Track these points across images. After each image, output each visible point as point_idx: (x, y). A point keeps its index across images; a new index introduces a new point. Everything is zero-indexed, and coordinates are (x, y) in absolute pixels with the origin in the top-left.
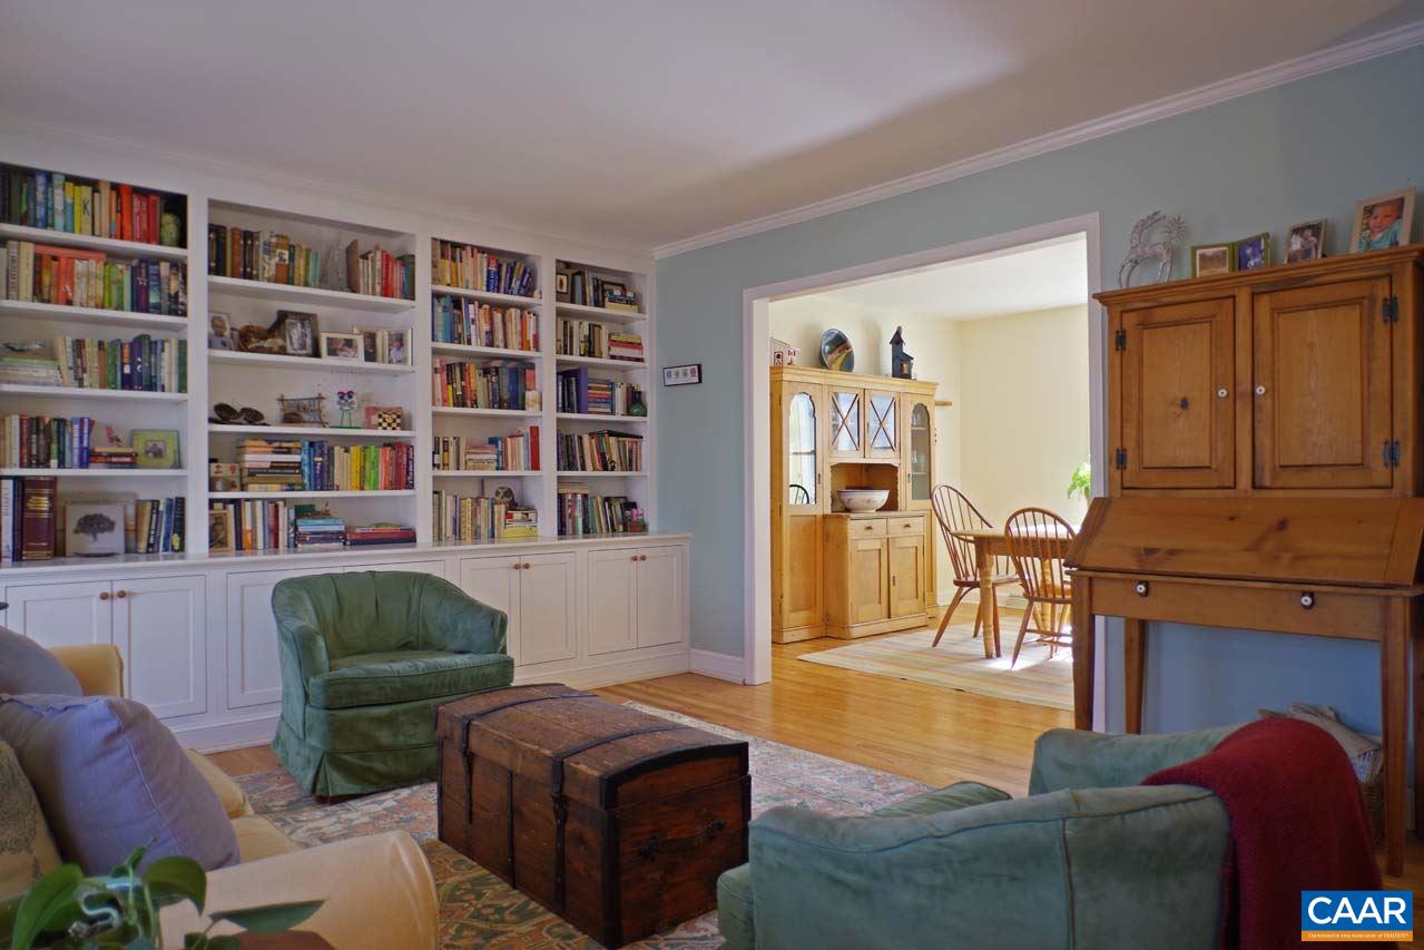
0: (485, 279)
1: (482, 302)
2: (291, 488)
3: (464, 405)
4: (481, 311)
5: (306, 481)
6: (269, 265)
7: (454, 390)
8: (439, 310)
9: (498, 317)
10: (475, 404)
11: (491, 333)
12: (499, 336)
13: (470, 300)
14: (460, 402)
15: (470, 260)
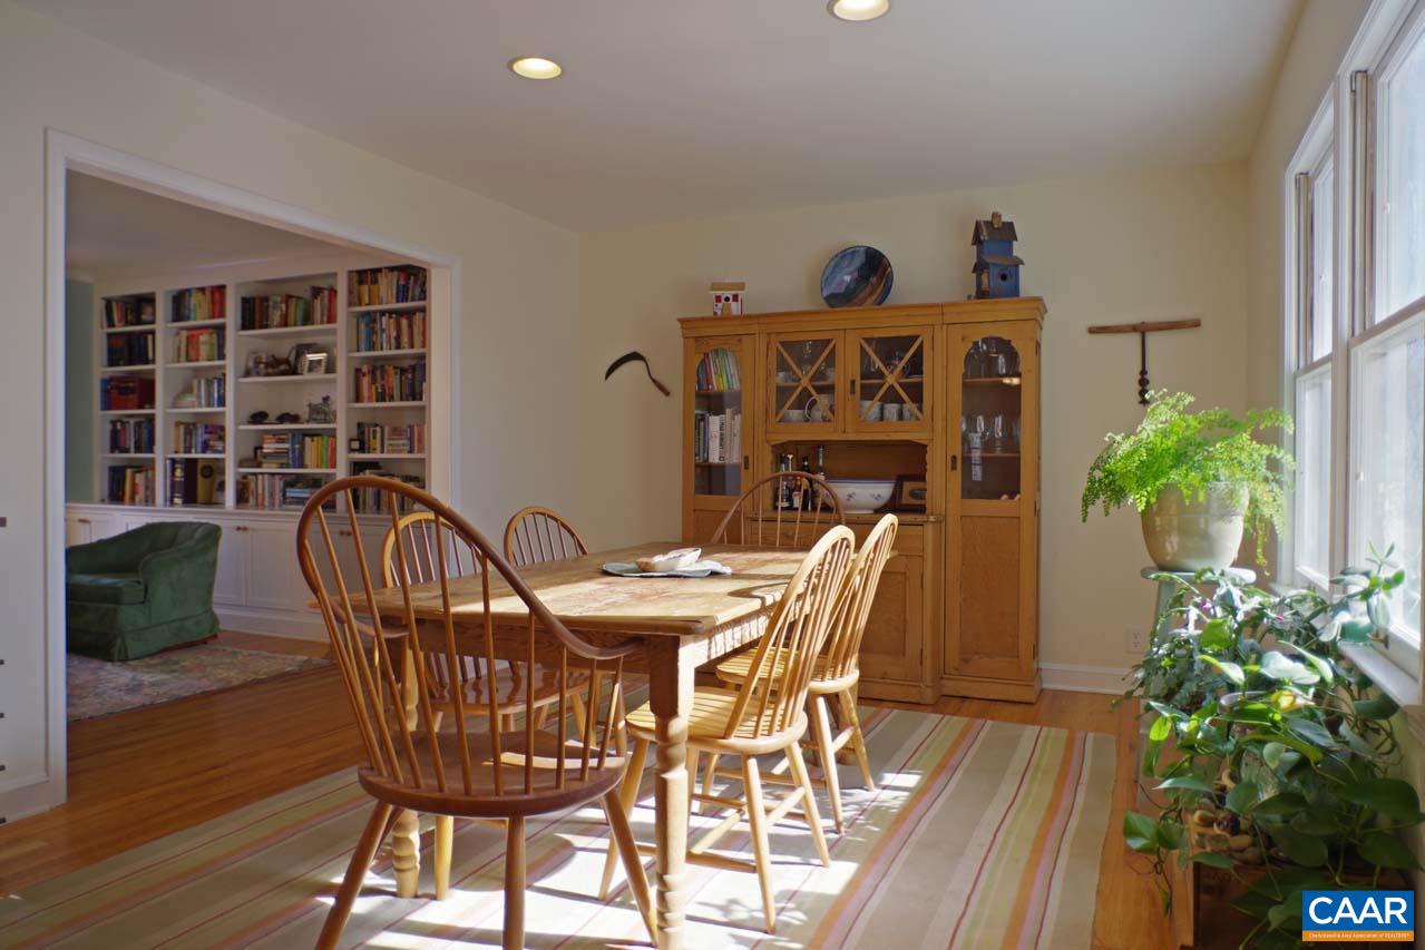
0: (395, 292)
1: (391, 313)
2: (282, 466)
3: (384, 400)
4: (392, 321)
5: (291, 462)
6: (276, 316)
7: (377, 389)
8: (362, 326)
9: (404, 322)
10: (392, 398)
11: (398, 338)
12: (405, 339)
13: (383, 313)
14: (381, 397)
15: (385, 280)
